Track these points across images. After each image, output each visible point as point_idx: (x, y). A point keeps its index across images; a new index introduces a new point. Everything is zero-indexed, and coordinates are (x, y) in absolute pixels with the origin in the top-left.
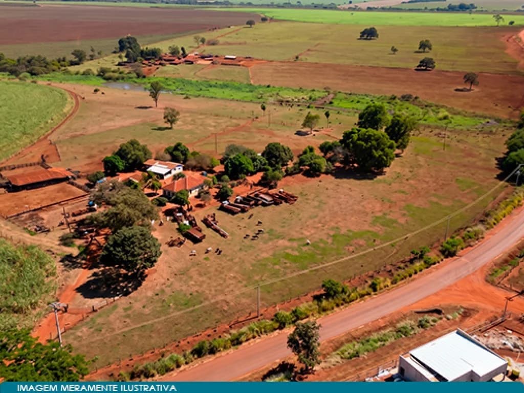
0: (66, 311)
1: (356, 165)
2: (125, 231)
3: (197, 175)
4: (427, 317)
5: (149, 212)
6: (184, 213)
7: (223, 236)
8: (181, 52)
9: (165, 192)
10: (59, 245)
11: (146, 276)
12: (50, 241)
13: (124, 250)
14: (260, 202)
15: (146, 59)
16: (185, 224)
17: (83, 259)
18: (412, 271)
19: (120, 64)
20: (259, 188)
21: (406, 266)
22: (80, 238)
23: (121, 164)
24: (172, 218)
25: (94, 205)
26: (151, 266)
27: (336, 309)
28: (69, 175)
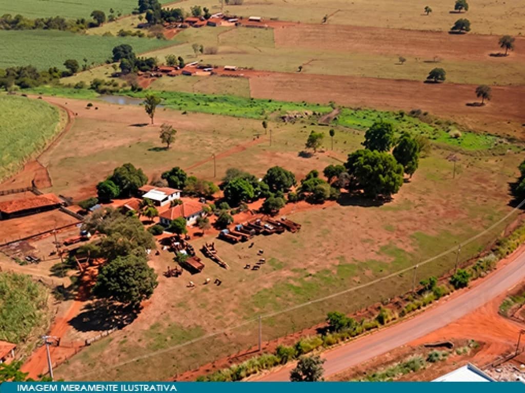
0: (58, 345)
1: (362, 191)
2: (120, 261)
3: (195, 201)
4: (436, 351)
5: (145, 241)
6: (182, 242)
7: (223, 266)
8: (178, 62)
9: (161, 219)
10: (51, 275)
11: (142, 308)
12: (41, 271)
13: (119, 281)
14: (261, 231)
15: (142, 71)
16: (182, 254)
17: (76, 290)
18: (422, 303)
19: (114, 76)
20: (261, 215)
21: (414, 297)
22: (72, 268)
23: (115, 190)
24: (169, 247)
25: (86, 233)
26: (147, 298)
27: (341, 343)
28: (61, 201)
